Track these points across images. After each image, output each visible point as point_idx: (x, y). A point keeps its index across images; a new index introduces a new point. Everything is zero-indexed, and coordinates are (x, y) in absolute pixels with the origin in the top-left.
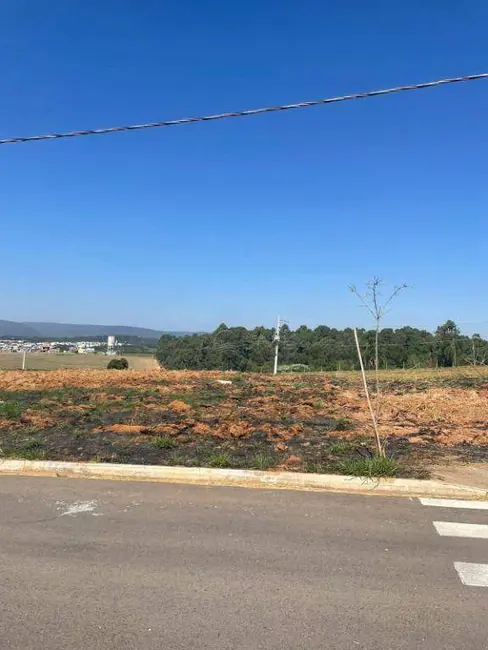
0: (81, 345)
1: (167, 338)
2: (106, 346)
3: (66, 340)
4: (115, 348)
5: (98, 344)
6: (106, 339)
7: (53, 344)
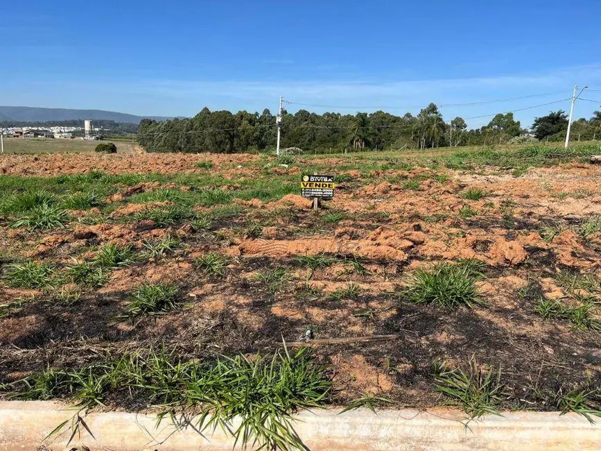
0: (55, 130)
1: (148, 122)
2: (83, 131)
3: (39, 124)
4: (92, 133)
5: (73, 129)
6: (82, 124)
7: (25, 129)
